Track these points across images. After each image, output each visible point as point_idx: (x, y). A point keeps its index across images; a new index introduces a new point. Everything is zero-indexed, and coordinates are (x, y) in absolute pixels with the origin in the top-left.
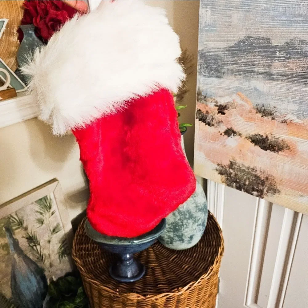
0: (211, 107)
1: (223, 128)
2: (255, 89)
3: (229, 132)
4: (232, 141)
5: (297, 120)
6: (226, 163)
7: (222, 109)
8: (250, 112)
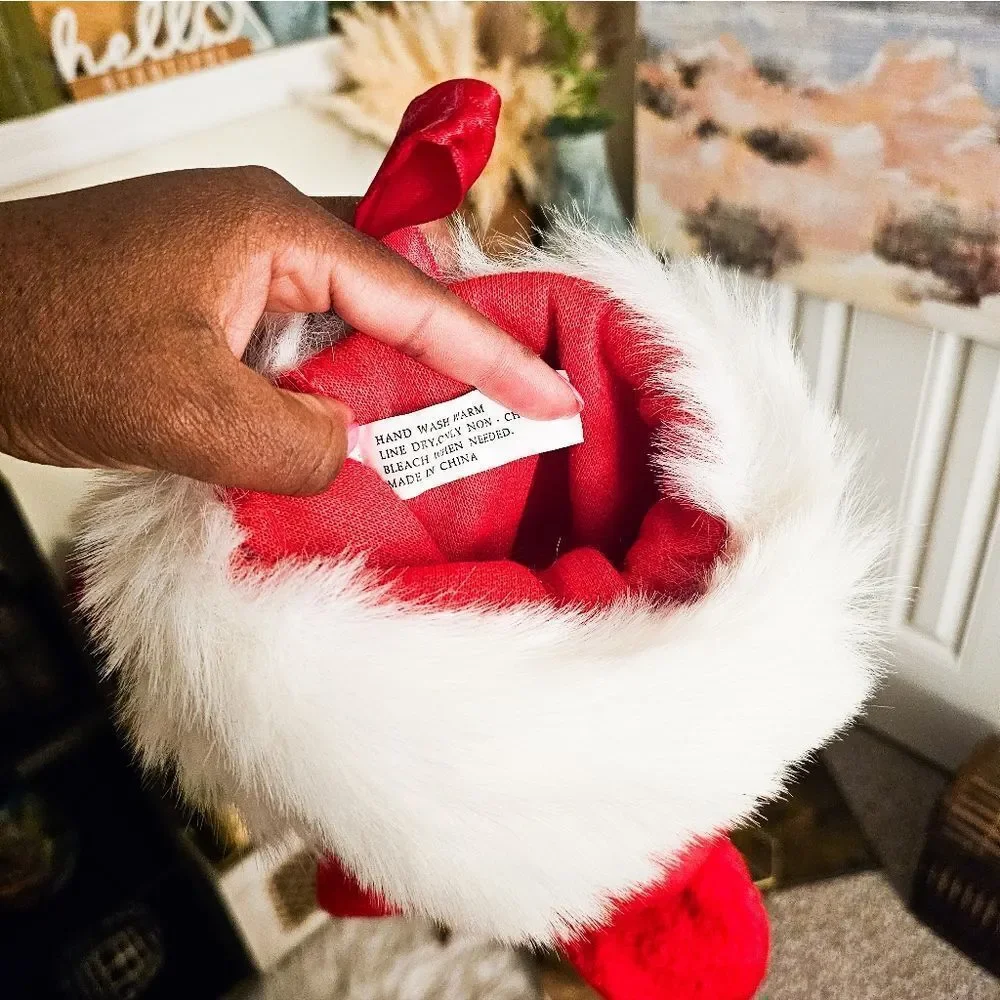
0: (669, 71)
2: (752, 22)
3: (707, 129)
4: (713, 151)
5: (831, 87)
7: (690, 75)
8: (744, 77)
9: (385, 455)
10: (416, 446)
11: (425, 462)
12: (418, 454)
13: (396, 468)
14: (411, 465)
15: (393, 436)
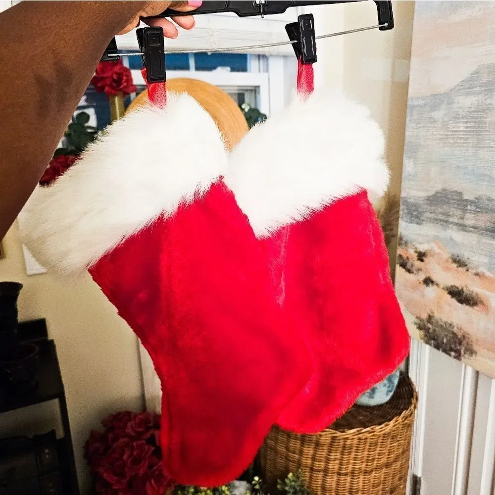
0: (412, 253)
1: (422, 277)
3: (428, 281)
4: (430, 292)
5: (488, 274)
6: (424, 316)
7: (421, 256)
8: (447, 261)
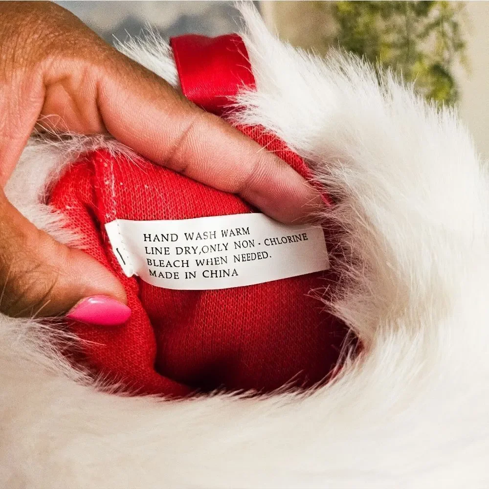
9: (149, 250)
10: (180, 251)
11: (185, 265)
12: (180, 258)
13: (157, 263)
14: (172, 265)
15: (160, 237)
